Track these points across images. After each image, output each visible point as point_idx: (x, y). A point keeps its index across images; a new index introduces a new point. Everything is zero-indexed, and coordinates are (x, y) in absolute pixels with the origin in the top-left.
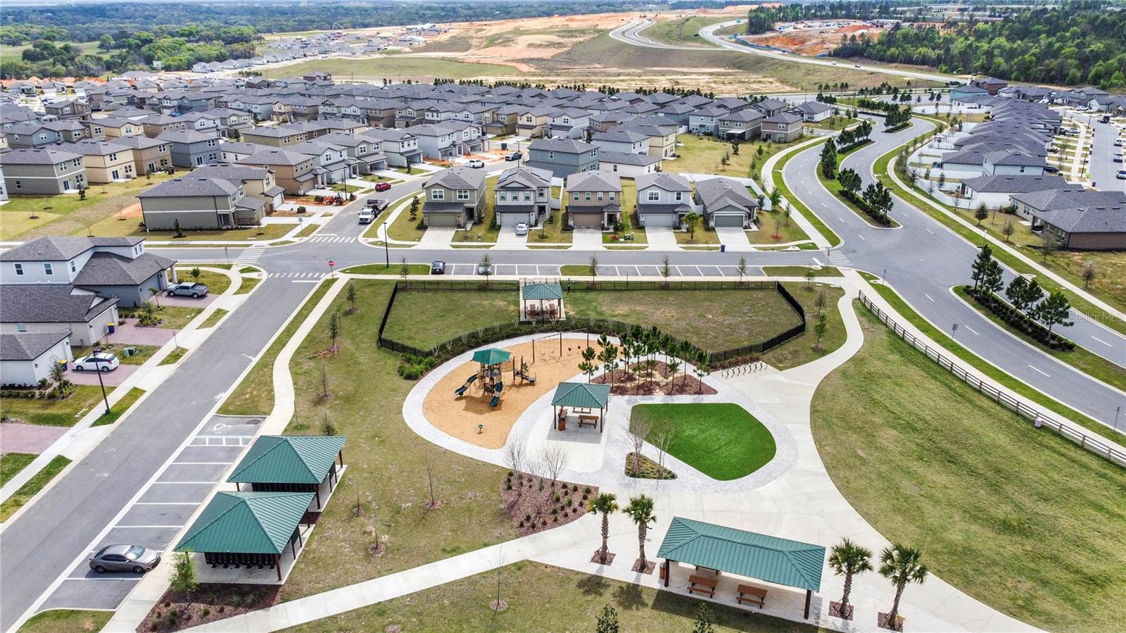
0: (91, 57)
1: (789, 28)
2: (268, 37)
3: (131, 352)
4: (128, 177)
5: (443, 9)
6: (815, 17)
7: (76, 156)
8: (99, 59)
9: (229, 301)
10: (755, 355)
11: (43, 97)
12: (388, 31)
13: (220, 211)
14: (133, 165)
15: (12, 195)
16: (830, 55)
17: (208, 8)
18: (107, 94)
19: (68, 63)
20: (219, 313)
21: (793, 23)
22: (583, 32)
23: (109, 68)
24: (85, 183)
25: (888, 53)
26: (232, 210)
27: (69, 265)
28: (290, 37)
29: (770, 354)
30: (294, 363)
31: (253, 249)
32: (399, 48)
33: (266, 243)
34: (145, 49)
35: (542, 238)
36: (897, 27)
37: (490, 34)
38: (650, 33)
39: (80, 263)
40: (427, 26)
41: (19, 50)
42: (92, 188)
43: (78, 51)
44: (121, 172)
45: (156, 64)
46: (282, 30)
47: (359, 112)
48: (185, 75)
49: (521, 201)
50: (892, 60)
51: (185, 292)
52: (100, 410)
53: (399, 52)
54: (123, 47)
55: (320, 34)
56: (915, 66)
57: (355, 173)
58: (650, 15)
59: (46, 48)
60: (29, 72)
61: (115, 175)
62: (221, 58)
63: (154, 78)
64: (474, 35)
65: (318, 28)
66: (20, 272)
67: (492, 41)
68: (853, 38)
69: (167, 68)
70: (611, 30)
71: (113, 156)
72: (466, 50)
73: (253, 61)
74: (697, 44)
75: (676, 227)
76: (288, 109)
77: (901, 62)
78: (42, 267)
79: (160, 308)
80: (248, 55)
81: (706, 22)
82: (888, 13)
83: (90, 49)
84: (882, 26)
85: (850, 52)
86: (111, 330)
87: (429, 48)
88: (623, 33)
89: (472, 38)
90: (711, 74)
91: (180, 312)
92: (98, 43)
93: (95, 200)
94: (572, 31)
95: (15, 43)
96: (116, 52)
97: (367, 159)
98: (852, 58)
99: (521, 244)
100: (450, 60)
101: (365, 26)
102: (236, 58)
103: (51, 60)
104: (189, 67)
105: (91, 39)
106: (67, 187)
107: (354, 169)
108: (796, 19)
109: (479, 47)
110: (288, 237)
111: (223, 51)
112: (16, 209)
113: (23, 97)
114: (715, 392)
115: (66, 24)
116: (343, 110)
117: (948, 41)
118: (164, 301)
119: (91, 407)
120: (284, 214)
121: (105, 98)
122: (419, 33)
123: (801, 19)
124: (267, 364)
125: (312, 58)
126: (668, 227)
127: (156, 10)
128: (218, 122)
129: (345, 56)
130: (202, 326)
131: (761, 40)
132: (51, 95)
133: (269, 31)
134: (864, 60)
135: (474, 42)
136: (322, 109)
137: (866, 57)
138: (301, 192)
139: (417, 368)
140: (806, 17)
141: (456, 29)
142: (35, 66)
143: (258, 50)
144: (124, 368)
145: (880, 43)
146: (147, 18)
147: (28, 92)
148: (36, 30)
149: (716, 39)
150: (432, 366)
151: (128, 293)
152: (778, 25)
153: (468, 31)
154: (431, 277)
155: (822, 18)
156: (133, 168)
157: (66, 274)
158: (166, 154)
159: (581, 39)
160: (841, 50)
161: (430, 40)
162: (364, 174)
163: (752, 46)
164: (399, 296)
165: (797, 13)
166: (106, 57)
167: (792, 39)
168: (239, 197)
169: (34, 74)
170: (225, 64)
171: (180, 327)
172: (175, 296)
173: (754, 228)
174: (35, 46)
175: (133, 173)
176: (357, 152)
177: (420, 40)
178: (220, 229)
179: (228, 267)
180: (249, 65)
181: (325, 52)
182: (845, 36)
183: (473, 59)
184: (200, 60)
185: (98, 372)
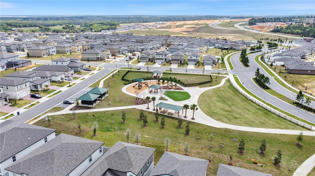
0: (78, 28)
1: (261, 24)
2: (121, 25)
3: (75, 78)
4: (81, 51)
5: (167, 18)
6: (269, 21)
7: (70, 46)
8: (80, 29)
9: (95, 72)
10: (196, 85)
11: (66, 36)
12: (151, 24)
13: (97, 57)
14: (82, 48)
15: (57, 53)
16: (270, 32)
17: (108, 17)
18: (80, 36)
19: (73, 30)
20: (93, 73)
21: (262, 23)
22: (202, 24)
23: (82, 31)
24: (71, 52)
25: (287, 31)
26: (100, 57)
27: (66, 62)
28: (126, 25)
29: (200, 86)
30: (104, 82)
31: (102, 64)
32: (153, 28)
33: (105, 63)
34: (91, 27)
35: (164, 65)
36: (291, 24)
37: (178, 25)
38: (221, 25)
39: (68, 62)
40: (161, 22)
41: (62, 27)
42: (73, 53)
43: (75, 27)
44: (79, 50)
45: (93, 30)
46: (125, 23)
47: (135, 41)
48: (99, 33)
49: (161, 57)
50: (288, 33)
51: (87, 69)
52: (68, 85)
53: (153, 29)
54: (86, 26)
55: (134, 24)
56: (294, 35)
57: (129, 52)
58: (222, 20)
59: (68, 26)
60: (63, 32)
61: (78, 50)
62: (108, 29)
63: (92, 33)
64: (173, 25)
65: (134, 23)
66: (57, 64)
67: (177, 26)
68: (278, 27)
69: (95, 32)
70: (209, 24)
71: (78, 46)
72: (170, 29)
73: (116, 30)
74: (233, 28)
75: (196, 64)
76: (119, 40)
77: (291, 34)
78: (61, 63)
79: (82, 72)
80: (115, 29)
81: (236, 23)
82: (291, 20)
83: (78, 26)
84: (289, 24)
85: (276, 31)
86: (72, 74)
87: (161, 28)
88: (213, 25)
89: (172, 25)
90: (234, 36)
91: (85, 73)
92: (80, 25)
93: (73, 54)
94: (199, 24)
95: (61, 25)
96: (84, 27)
97: (132, 49)
98: (277, 33)
99: (159, 66)
100: (166, 31)
101: (146, 22)
102: (112, 29)
103: (69, 29)
104: (100, 31)
105: (79, 24)
106: (68, 52)
107: (129, 51)
108: (263, 22)
109: (174, 28)
110: (110, 62)
111: (109, 27)
112: (57, 55)
113: (61, 36)
114: (184, 90)
115: (73, 21)
116: (132, 40)
117: (306, 28)
118: (83, 71)
119: (67, 85)
120: (111, 59)
121: (79, 37)
122: (159, 24)
123: (265, 22)
124: (100, 81)
125: (131, 30)
126: (194, 64)
127: (95, 18)
128: (102, 42)
129: (139, 29)
130: (89, 75)
131: (252, 27)
132: (68, 36)
133: (122, 23)
134: (280, 33)
135: (173, 27)
136: (127, 40)
137: (281, 32)
138: (116, 55)
139: (127, 83)
140: (266, 21)
141: (169, 23)
142: (65, 30)
143: (118, 28)
144: (74, 80)
145: (286, 29)
146: (93, 19)
147: (62, 35)
148: (66, 22)
149: (239, 27)
150: (130, 83)
151: (76, 68)
152: (257, 23)
153: (171, 24)
154: (137, 70)
155: (271, 21)
156: (82, 49)
157: (65, 64)
158: (89, 47)
159: (201, 26)
160: (274, 30)
161: (161, 26)
162: (131, 52)
163: (248, 29)
164: (129, 73)
165: (264, 20)
166: (82, 29)
167: (261, 27)
168: (102, 54)
169: (65, 32)
170: (109, 31)
171: (85, 75)
172: (85, 70)
173: (214, 65)
174: (66, 26)
175: (82, 50)
176: (130, 48)
177: (159, 26)
178: (97, 61)
179: (97, 67)
180: (115, 31)
181: (134, 29)
182: (275, 26)
183: (172, 31)
184: (103, 30)
185: (69, 80)
